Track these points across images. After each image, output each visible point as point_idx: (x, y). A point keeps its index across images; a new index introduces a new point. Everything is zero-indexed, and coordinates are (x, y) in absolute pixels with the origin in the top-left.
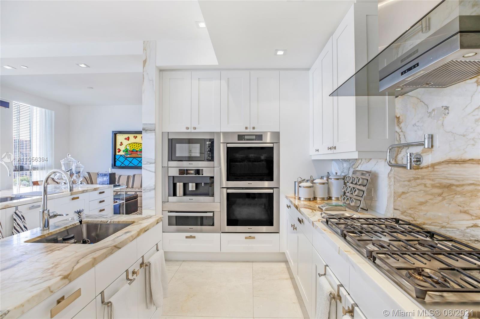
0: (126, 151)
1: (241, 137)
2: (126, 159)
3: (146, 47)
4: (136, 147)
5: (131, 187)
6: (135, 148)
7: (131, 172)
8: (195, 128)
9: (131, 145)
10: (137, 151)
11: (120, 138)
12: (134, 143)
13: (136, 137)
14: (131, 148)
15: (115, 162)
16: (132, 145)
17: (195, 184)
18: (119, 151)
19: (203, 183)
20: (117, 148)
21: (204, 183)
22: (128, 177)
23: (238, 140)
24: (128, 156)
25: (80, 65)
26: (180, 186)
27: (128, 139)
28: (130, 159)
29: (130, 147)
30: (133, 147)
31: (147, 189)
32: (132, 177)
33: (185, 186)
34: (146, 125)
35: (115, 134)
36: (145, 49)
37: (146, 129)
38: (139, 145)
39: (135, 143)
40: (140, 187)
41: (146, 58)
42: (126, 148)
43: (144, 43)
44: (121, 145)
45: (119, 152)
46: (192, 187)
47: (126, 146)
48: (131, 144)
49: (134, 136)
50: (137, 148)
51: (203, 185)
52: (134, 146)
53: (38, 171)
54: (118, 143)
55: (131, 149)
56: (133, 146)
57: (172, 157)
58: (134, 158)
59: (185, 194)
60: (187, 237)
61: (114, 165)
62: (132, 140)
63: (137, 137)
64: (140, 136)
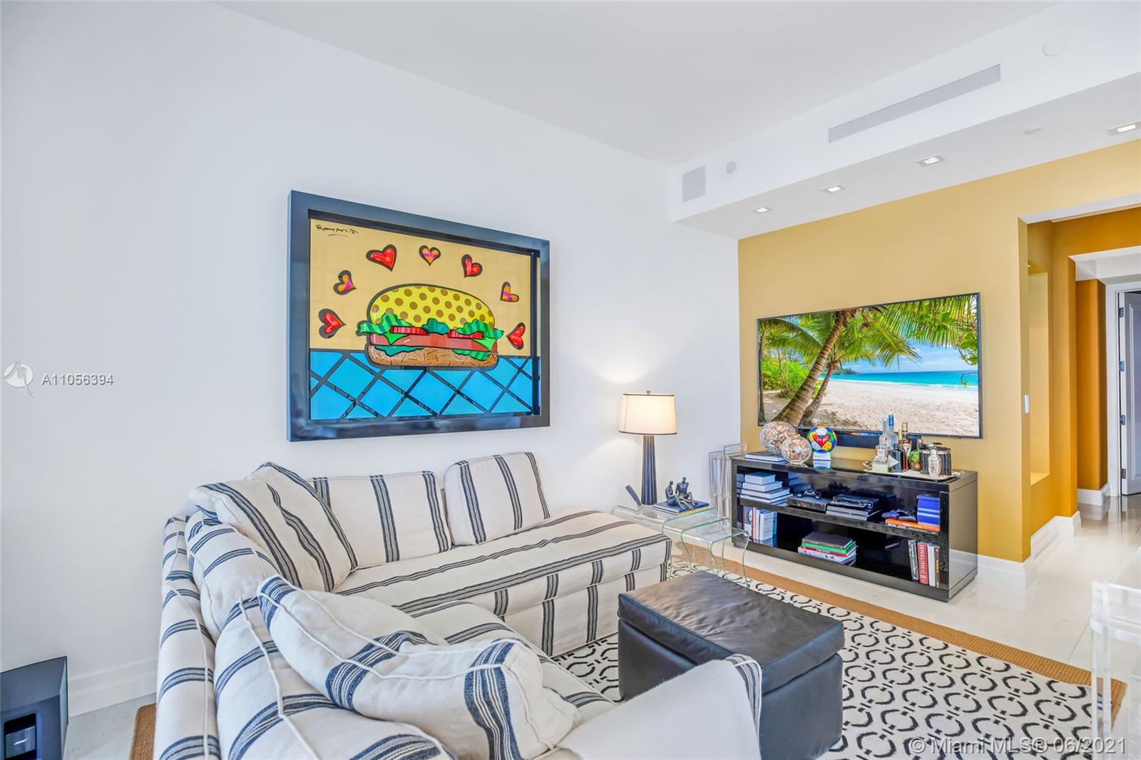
6: (439, 314)
10: (447, 333)
11: (334, 246)
12: (429, 286)
13: (429, 256)
14: (418, 311)
16: (420, 297)
18: (332, 324)
20: (316, 306)
29: (410, 305)
30: (426, 309)
32: (453, 479)
35: (306, 214)
44: (340, 291)
45: (328, 331)
47: (380, 298)
48: (413, 291)
49: (423, 249)
50: (449, 317)
52: (434, 301)
54: (323, 279)
61: (303, 420)
62: (414, 266)
63: (436, 253)
64: (452, 253)
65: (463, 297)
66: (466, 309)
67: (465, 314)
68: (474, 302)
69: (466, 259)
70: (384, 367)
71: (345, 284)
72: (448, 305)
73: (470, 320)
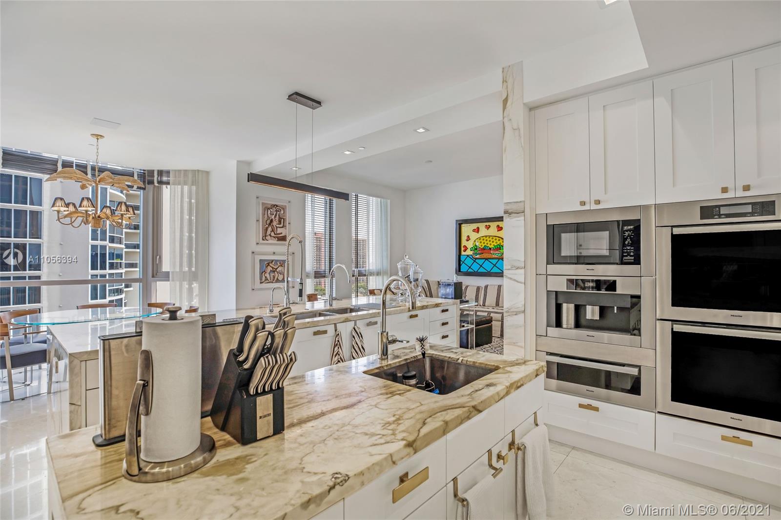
0: (475, 248)
1: (708, 211)
2: (475, 261)
3: (506, 78)
4: (489, 243)
5: (481, 305)
6: (487, 244)
7: (482, 282)
8: (598, 202)
9: (481, 240)
10: (490, 249)
11: (467, 230)
12: (486, 236)
13: (488, 227)
14: (482, 244)
15: (460, 265)
16: (483, 240)
17: (598, 307)
18: (466, 249)
19: (615, 308)
20: (463, 245)
21: (617, 307)
22: (478, 289)
23: (702, 218)
24: (478, 256)
25: (418, 131)
26: (568, 311)
27: (477, 230)
28: (480, 262)
29: (481, 242)
30: (484, 243)
31: (512, 310)
32: (483, 289)
33: (578, 309)
34: (508, 204)
35: (460, 224)
36: (505, 79)
37: (510, 211)
38: (494, 240)
39: (488, 237)
40: (495, 306)
41: (506, 94)
42: (474, 245)
43: (503, 72)
44: (467, 240)
45: (465, 251)
46: (591, 313)
47: (475, 241)
48: (482, 238)
49: (486, 226)
50: (491, 244)
51: (615, 312)
52: (487, 240)
53: (374, 277)
54: (464, 238)
55: (482, 246)
56: (485, 241)
57: (554, 256)
58: (487, 259)
59: (578, 325)
60: (581, 406)
61: (459, 271)
62: (483, 232)
63: (490, 226)
64: (494, 225)
65: (495, 238)
66: (495, 241)
67: (494, 243)
68: (498, 239)
69: (498, 226)
70: (476, 259)
71: (468, 239)
72: (490, 241)
73: (496, 245)
